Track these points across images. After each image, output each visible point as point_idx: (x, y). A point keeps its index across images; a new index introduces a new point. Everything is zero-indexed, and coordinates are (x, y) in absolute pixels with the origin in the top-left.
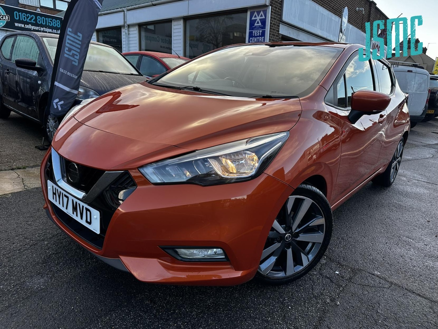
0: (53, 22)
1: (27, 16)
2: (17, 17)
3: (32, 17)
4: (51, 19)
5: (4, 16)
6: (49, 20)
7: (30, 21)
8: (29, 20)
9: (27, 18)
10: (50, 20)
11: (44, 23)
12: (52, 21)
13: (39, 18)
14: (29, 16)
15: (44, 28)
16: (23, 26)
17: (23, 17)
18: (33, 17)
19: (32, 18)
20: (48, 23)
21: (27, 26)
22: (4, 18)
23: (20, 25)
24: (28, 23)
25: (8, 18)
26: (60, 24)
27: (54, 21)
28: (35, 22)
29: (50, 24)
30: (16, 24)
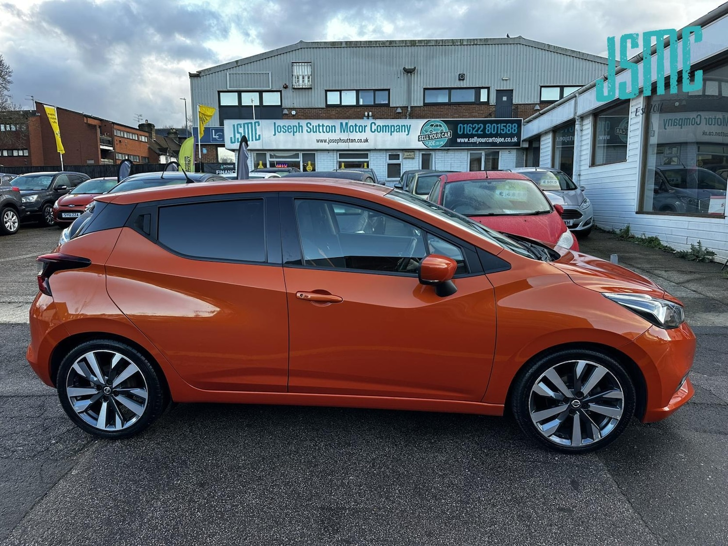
0: (506, 128)
1: (474, 127)
2: (460, 131)
3: (479, 127)
4: (505, 124)
5: (446, 133)
6: (502, 126)
7: (477, 133)
8: (476, 131)
9: (473, 129)
10: (504, 126)
11: (494, 131)
12: (505, 126)
13: (488, 127)
14: (475, 126)
15: (494, 138)
16: (466, 140)
17: (468, 129)
18: (481, 126)
19: (479, 129)
20: (501, 130)
21: (472, 140)
22: (446, 135)
23: (463, 140)
24: (472, 136)
25: (450, 135)
26: (517, 128)
27: (509, 127)
28: (482, 133)
29: (503, 131)
30: (459, 140)
